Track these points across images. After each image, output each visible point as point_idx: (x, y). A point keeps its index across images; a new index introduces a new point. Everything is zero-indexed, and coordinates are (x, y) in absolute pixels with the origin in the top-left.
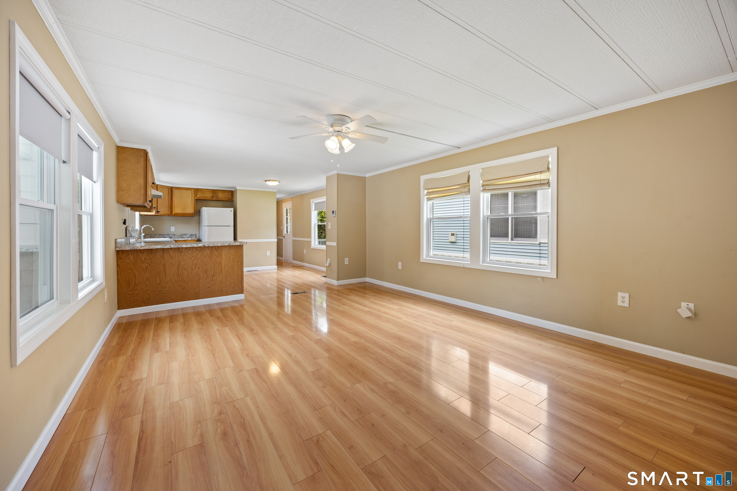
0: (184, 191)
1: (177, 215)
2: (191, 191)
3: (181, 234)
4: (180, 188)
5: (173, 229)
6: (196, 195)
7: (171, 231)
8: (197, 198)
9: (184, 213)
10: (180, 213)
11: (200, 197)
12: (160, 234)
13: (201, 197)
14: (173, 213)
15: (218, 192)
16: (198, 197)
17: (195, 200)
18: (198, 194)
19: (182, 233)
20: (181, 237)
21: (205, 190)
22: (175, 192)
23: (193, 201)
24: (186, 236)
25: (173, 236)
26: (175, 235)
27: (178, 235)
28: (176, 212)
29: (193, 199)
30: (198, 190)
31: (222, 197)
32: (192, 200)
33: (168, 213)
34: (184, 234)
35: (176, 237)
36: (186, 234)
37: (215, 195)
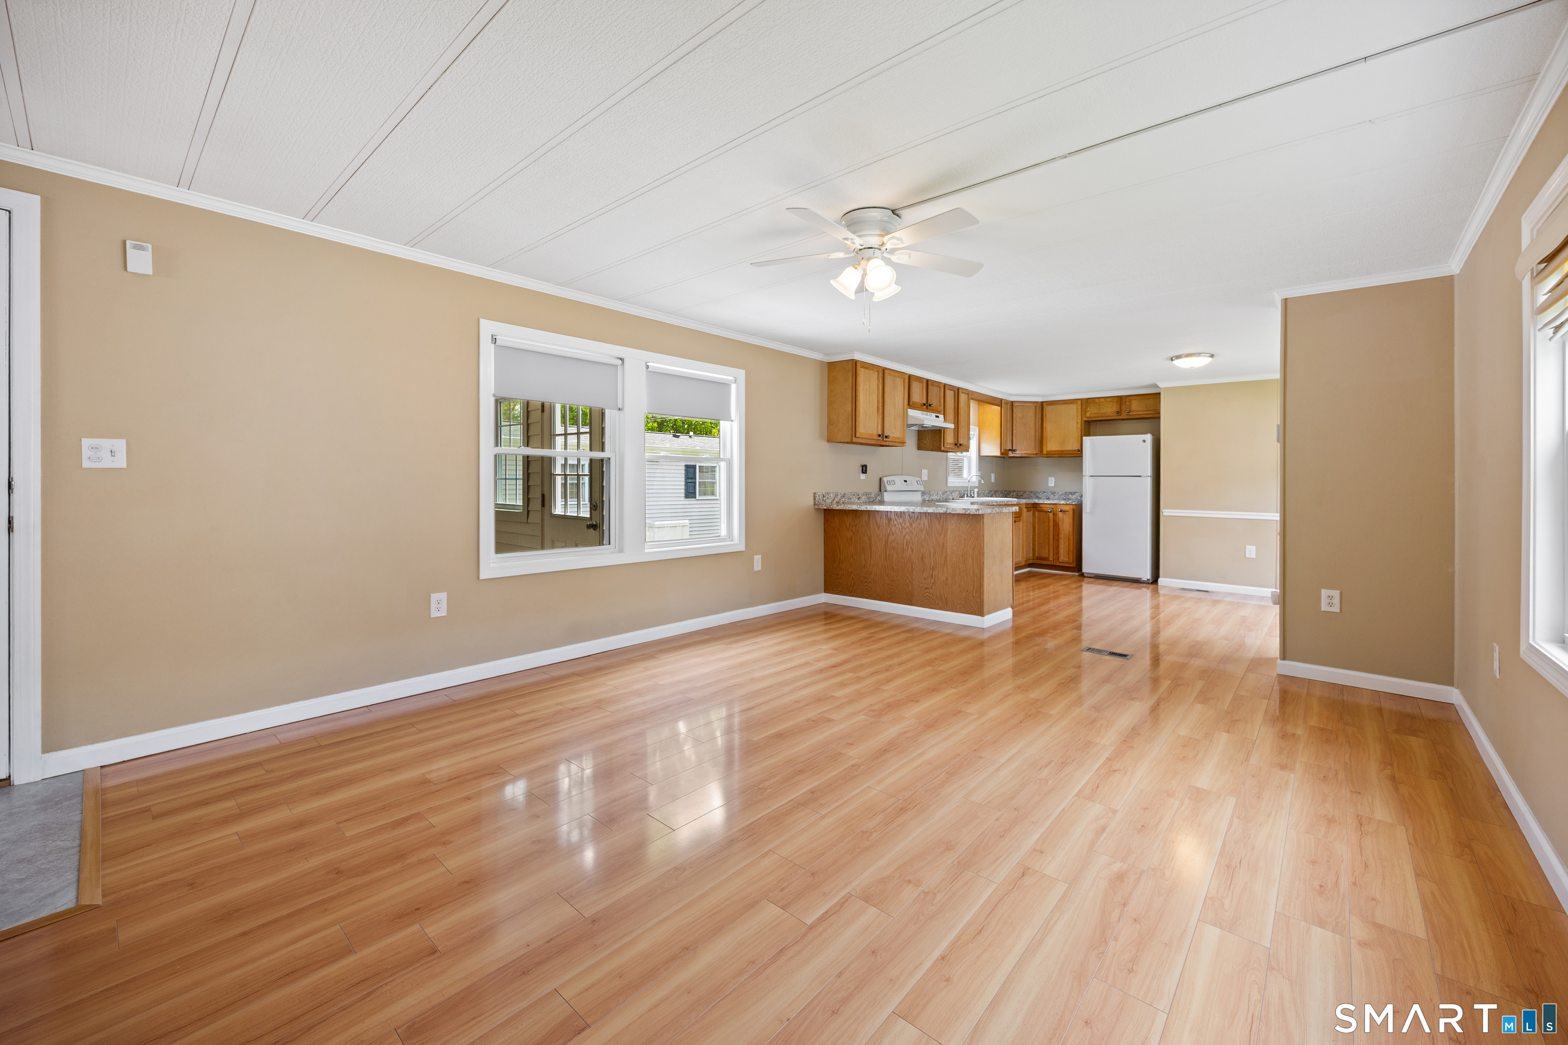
0: (1064, 406)
1: (1050, 455)
2: (1075, 405)
3: (1066, 493)
4: (1058, 402)
5: (1052, 482)
6: (1084, 411)
7: (1050, 485)
8: (1086, 419)
9: (1062, 451)
10: (1056, 451)
11: (1092, 416)
12: (1031, 491)
13: (1094, 415)
14: (1045, 452)
15: (1128, 401)
16: (1088, 416)
17: (1083, 422)
18: (1088, 409)
19: (1068, 491)
20: (1065, 498)
21: (1102, 400)
22: (1048, 410)
23: (1079, 426)
24: (1074, 496)
25: (1052, 496)
26: (1055, 493)
27: (1060, 494)
28: (1048, 449)
29: (1079, 421)
30: (1088, 400)
31: (1138, 411)
32: (1077, 423)
33: (1035, 452)
34: (1071, 491)
35: (1057, 497)
36: (1075, 493)
37: (1123, 408)
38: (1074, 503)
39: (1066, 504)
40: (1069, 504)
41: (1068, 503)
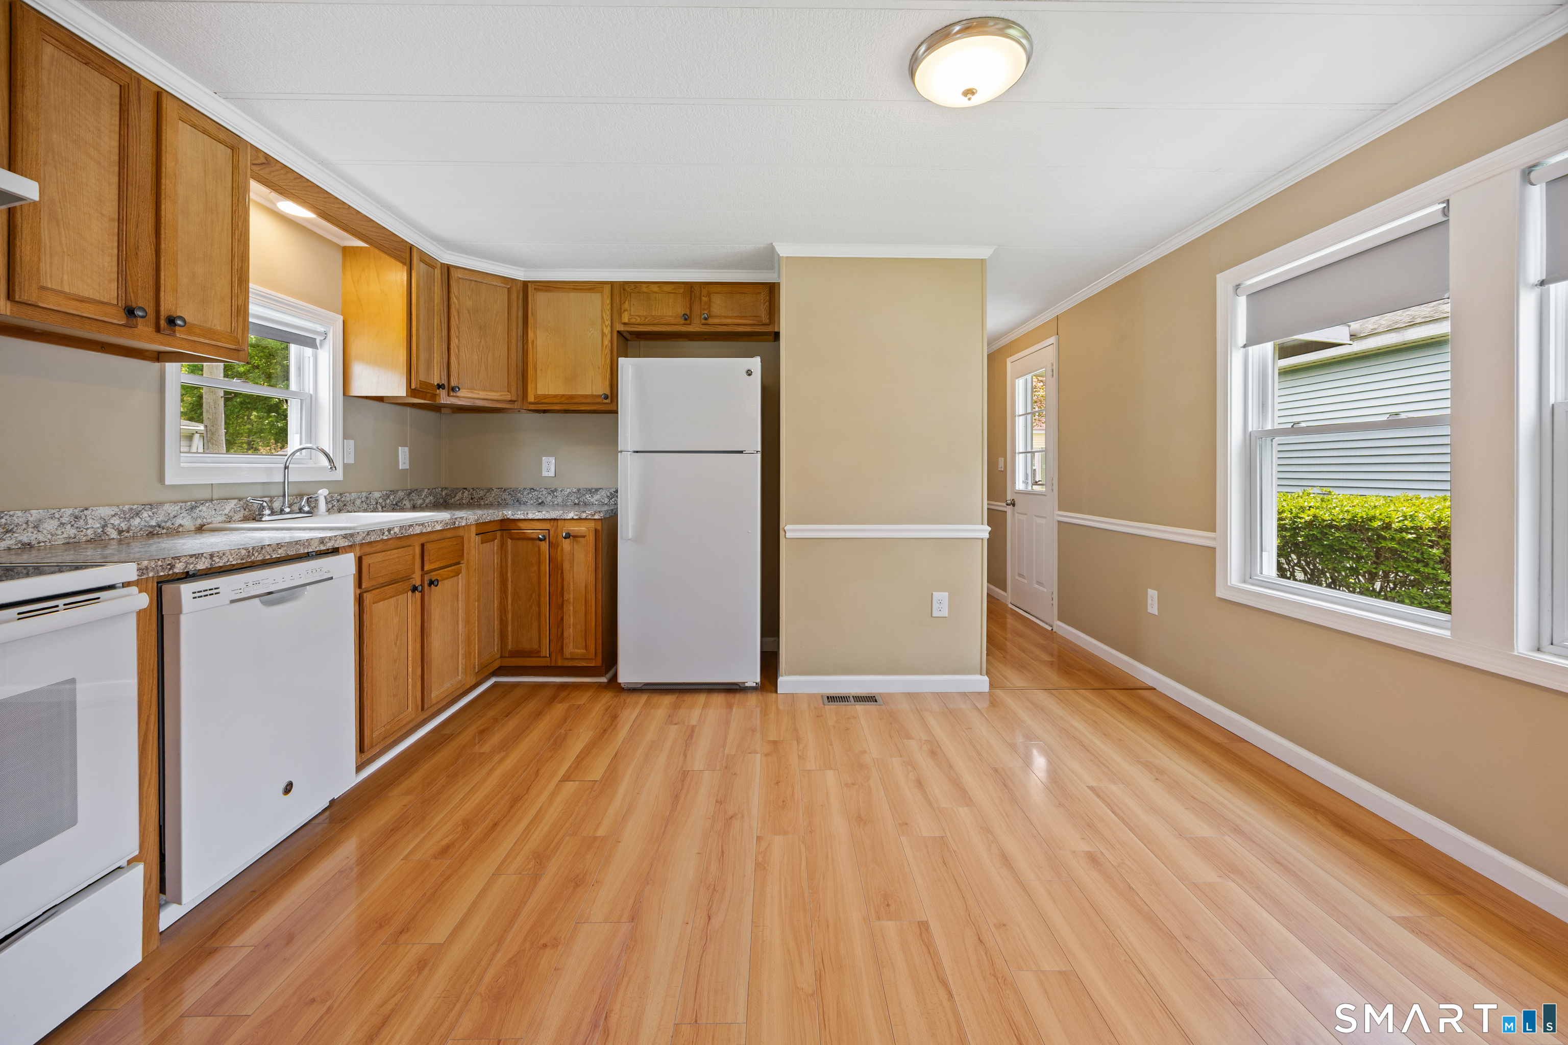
0: (573, 295)
1: (544, 408)
2: (599, 295)
3: (579, 490)
4: (560, 286)
5: (548, 467)
6: (616, 310)
7: (545, 474)
8: (621, 328)
9: (571, 397)
10: (556, 396)
11: (633, 321)
12: (505, 487)
13: (639, 320)
14: (531, 398)
15: (709, 295)
16: (626, 321)
17: (615, 334)
18: (626, 306)
19: (583, 485)
20: (576, 501)
21: (655, 288)
22: (539, 301)
23: (607, 341)
24: (597, 497)
25: (550, 498)
26: (556, 490)
27: (566, 493)
28: (539, 392)
29: (607, 330)
30: (626, 287)
31: (726, 317)
32: (603, 334)
33: (509, 398)
34: (590, 487)
35: (560, 500)
36: (597, 490)
37: (696, 308)
38: (596, 517)
39: (580, 519)
40: (585, 519)
41: (584, 516)
